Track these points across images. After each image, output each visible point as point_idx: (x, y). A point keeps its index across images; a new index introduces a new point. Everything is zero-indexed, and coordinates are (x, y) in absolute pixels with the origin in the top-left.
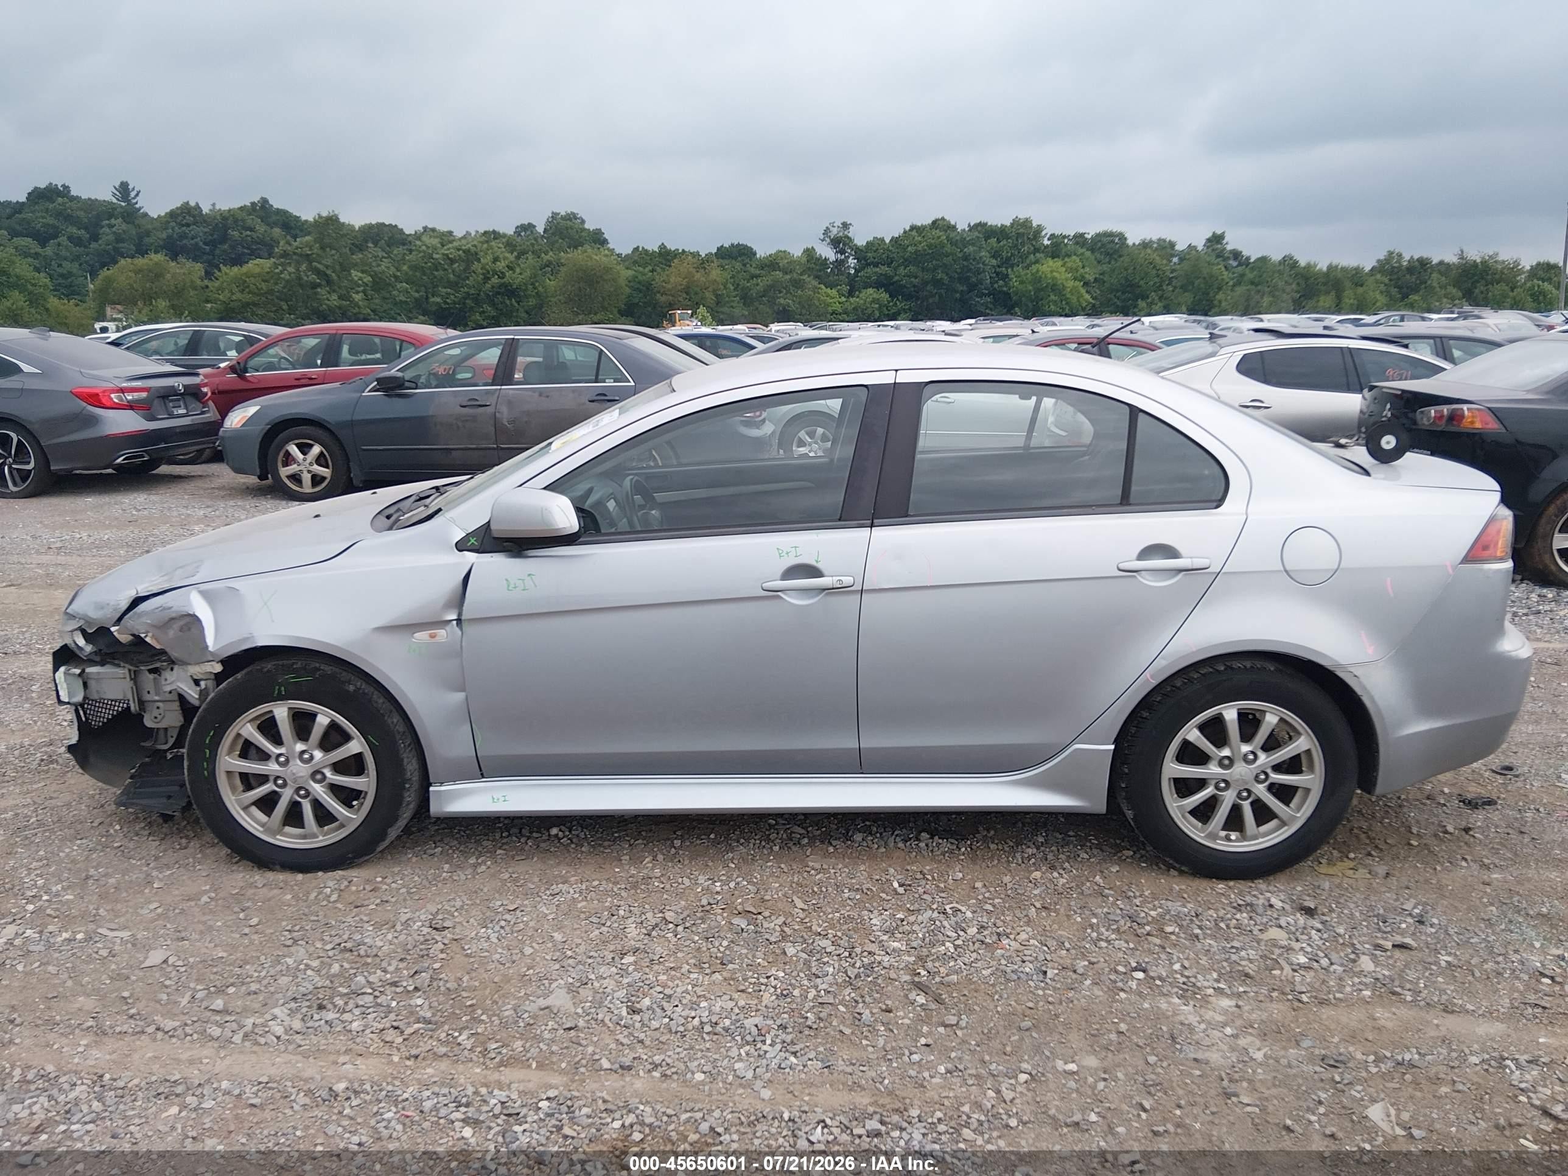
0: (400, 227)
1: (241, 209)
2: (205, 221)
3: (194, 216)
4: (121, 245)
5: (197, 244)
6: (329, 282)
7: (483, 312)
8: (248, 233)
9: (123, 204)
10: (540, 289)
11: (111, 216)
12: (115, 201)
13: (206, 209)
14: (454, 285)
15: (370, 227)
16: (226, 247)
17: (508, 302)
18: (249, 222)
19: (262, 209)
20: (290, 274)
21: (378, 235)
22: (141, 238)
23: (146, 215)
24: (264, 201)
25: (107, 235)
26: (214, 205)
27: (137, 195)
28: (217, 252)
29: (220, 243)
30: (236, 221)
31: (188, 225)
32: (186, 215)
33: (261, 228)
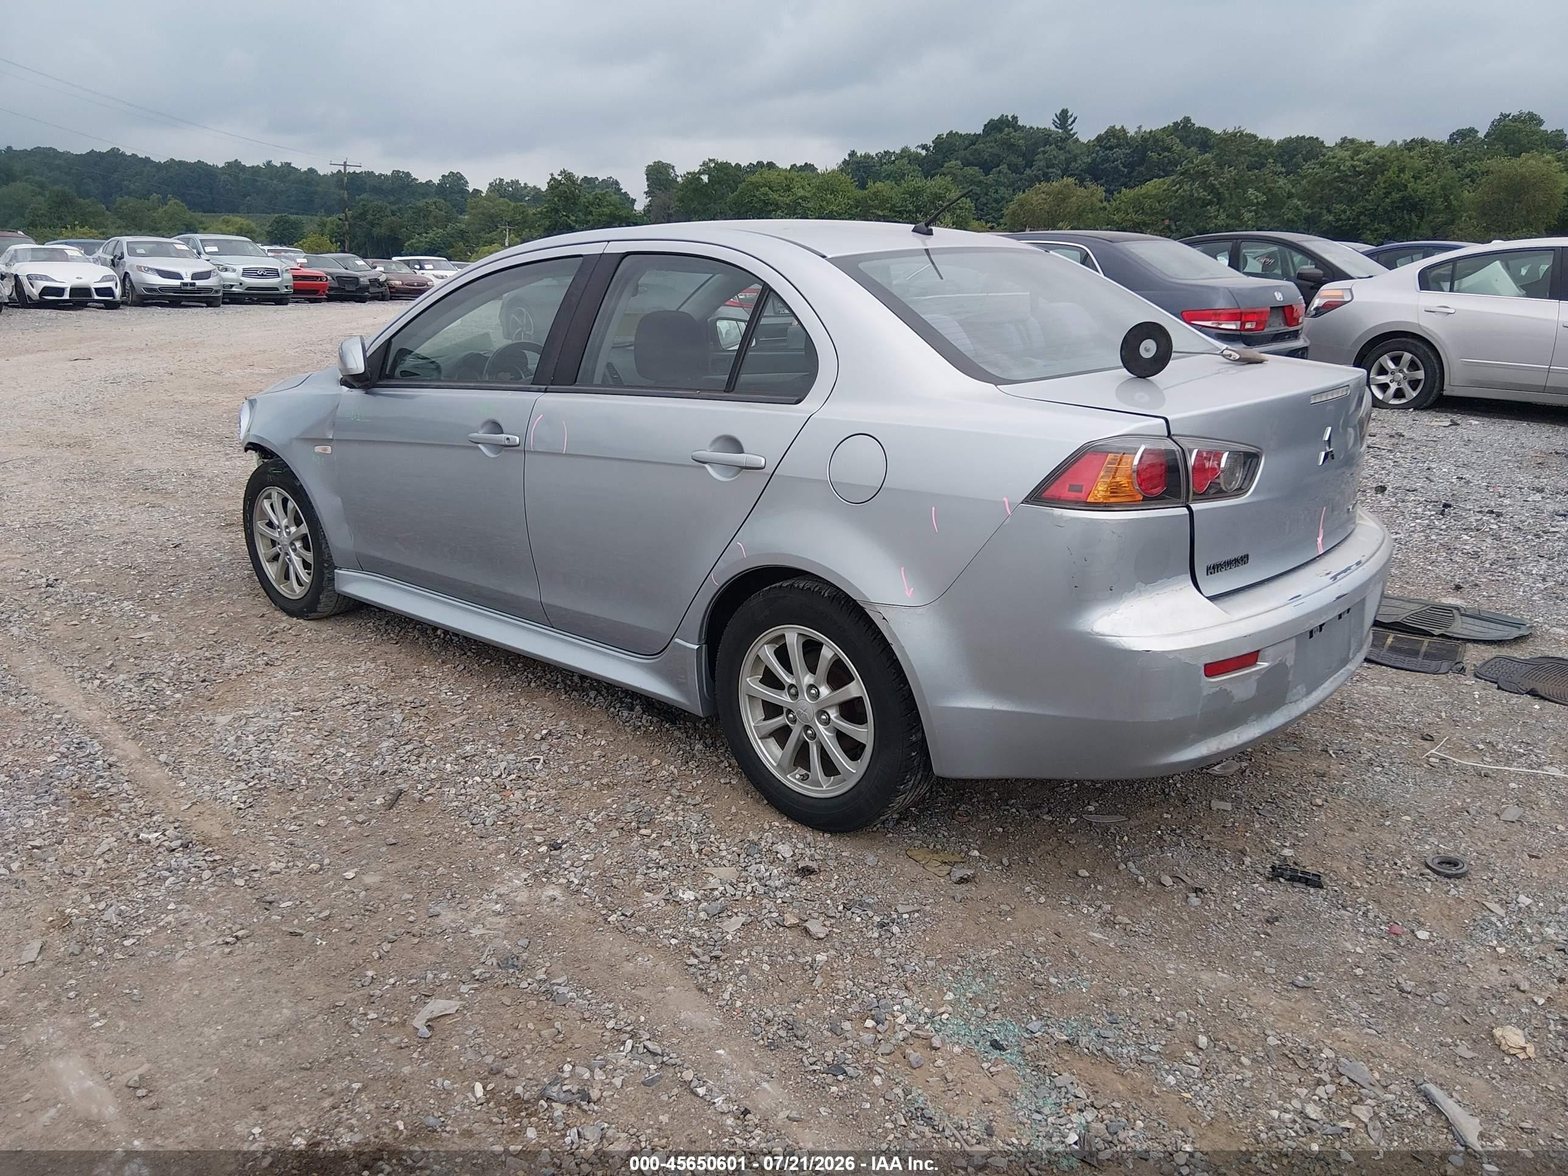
0: (1321, 139)
1: (1164, 129)
2: (1128, 144)
3: (1118, 139)
4: (1051, 170)
5: (1117, 167)
6: (1220, 200)
7: (1376, 230)
8: (1166, 154)
9: (1060, 131)
10: (1454, 202)
11: (1047, 142)
12: (1053, 128)
13: (1131, 131)
14: (1351, 200)
15: (1289, 141)
16: (1142, 169)
17: (1406, 217)
18: (1168, 140)
19: (1184, 130)
20: (1184, 191)
21: (1295, 149)
22: (1068, 162)
23: (1077, 140)
24: (1187, 120)
25: (1040, 162)
26: (1140, 127)
27: (1073, 122)
28: (1135, 174)
29: (1139, 165)
30: (1156, 141)
31: (1111, 148)
32: (1112, 139)
33: (1178, 146)
